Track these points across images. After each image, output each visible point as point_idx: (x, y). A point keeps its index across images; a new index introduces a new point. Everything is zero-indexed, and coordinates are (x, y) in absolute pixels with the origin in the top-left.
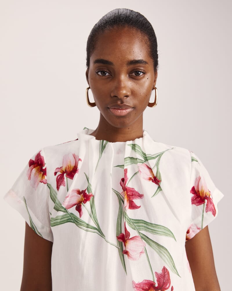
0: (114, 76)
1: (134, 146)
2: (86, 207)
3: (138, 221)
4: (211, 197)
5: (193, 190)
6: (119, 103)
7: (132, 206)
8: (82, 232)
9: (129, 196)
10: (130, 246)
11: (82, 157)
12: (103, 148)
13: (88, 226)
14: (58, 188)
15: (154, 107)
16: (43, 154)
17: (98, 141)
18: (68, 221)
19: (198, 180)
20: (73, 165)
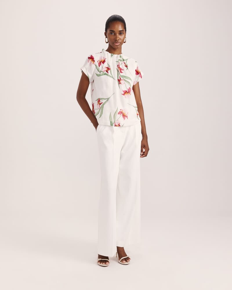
0: (115, 34)
1: (120, 56)
2: (109, 71)
3: (123, 76)
4: (141, 73)
5: (136, 71)
6: (117, 42)
7: (121, 72)
8: (109, 77)
9: (120, 70)
10: (121, 82)
11: (106, 58)
12: (112, 56)
13: (110, 76)
14: (99, 66)
15: (125, 43)
16: (93, 55)
18: (105, 75)
20: (103, 60)
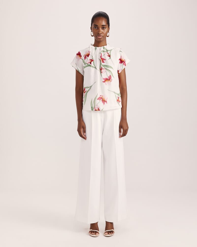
0: (98, 29)
3: (104, 65)
4: (125, 61)
5: (120, 60)
9: (102, 60)
11: (91, 51)
12: (96, 49)
16: (80, 52)
17: (94, 47)
18: (88, 66)
19: (121, 57)
